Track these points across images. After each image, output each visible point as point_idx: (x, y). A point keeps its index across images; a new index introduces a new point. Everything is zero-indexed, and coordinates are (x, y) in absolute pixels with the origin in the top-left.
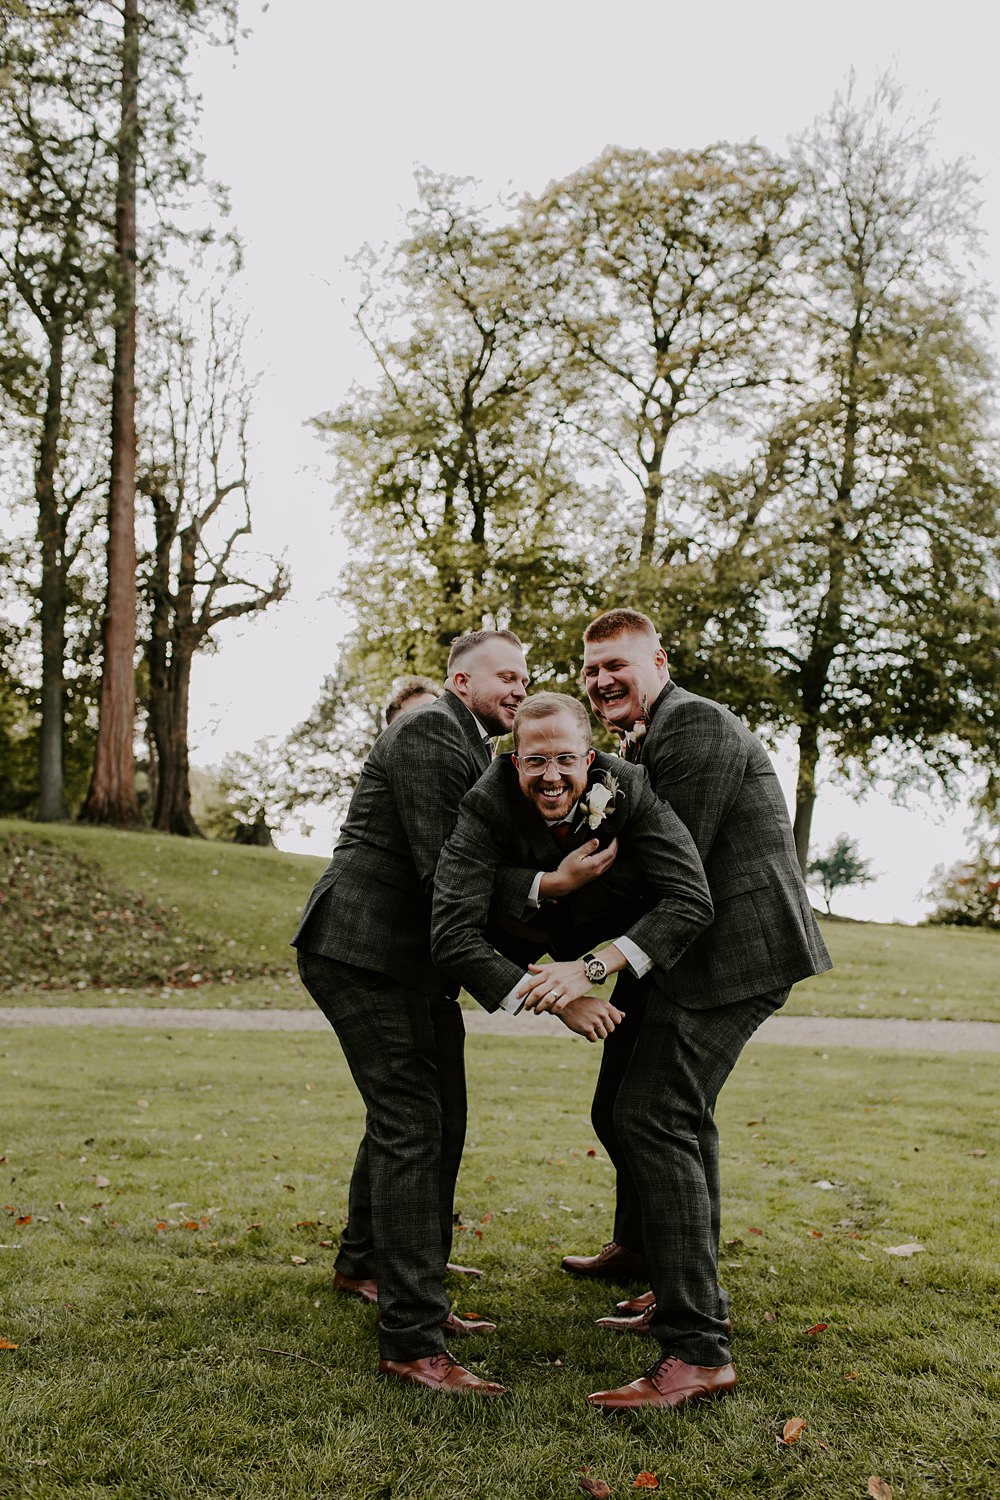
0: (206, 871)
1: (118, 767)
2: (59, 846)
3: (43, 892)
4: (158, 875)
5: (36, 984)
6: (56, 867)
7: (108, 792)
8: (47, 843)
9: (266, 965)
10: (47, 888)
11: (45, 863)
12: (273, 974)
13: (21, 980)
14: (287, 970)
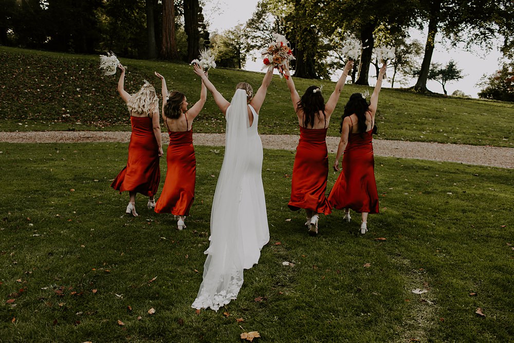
0: (192, 79)
1: (170, 39)
2: (140, 70)
3: (132, 87)
4: (174, 80)
5: (124, 121)
6: (138, 78)
7: (167, 48)
8: (136, 69)
9: (205, 115)
10: (133, 86)
11: (134, 77)
12: (207, 119)
13: (119, 120)
14: (212, 118)
